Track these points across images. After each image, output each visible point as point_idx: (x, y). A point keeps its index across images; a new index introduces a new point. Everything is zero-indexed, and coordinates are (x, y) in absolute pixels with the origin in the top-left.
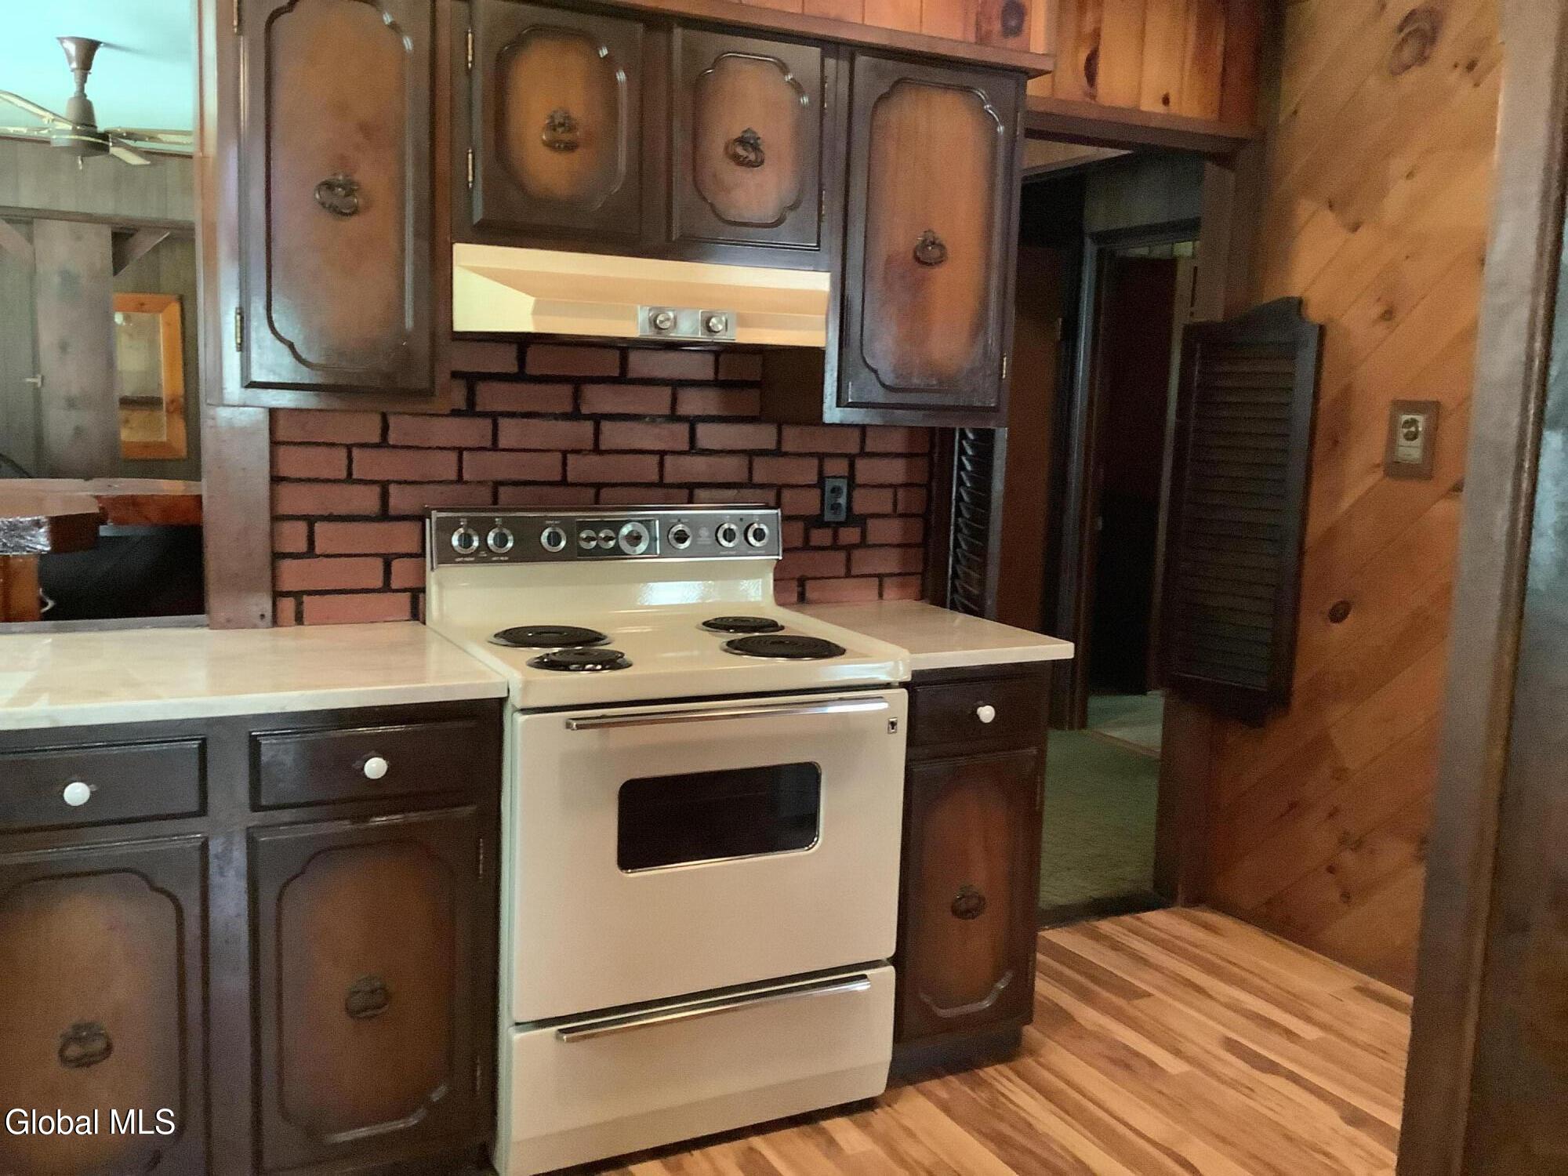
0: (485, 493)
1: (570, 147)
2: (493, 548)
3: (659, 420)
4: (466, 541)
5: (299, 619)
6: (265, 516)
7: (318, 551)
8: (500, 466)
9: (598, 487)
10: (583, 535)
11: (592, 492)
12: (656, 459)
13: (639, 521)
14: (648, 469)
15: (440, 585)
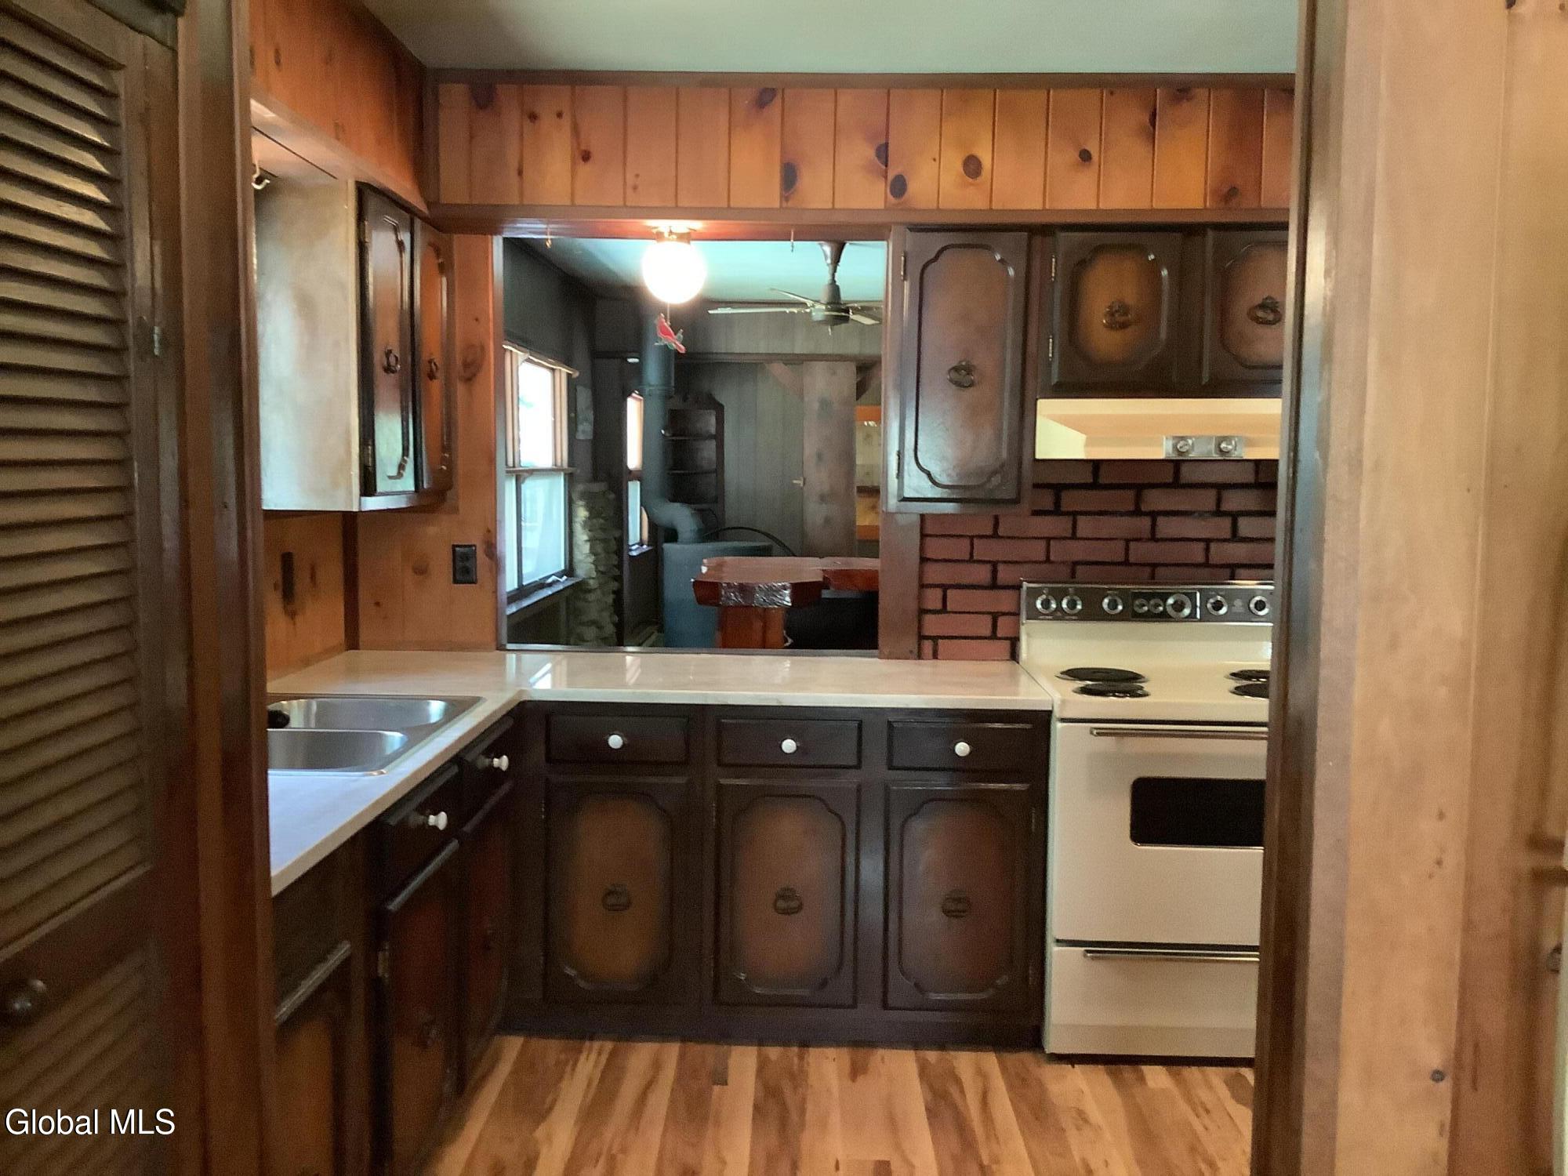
0: (1065, 571)
1: (1123, 326)
2: (1067, 610)
3: (1207, 515)
4: (1046, 604)
5: (935, 656)
6: (915, 584)
7: (949, 609)
8: (1077, 551)
9: (1154, 566)
10: (1137, 602)
11: (1148, 570)
12: (1202, 545)
13: (1183, 593)
14: (1197, 553)
15: (1028, 635)
